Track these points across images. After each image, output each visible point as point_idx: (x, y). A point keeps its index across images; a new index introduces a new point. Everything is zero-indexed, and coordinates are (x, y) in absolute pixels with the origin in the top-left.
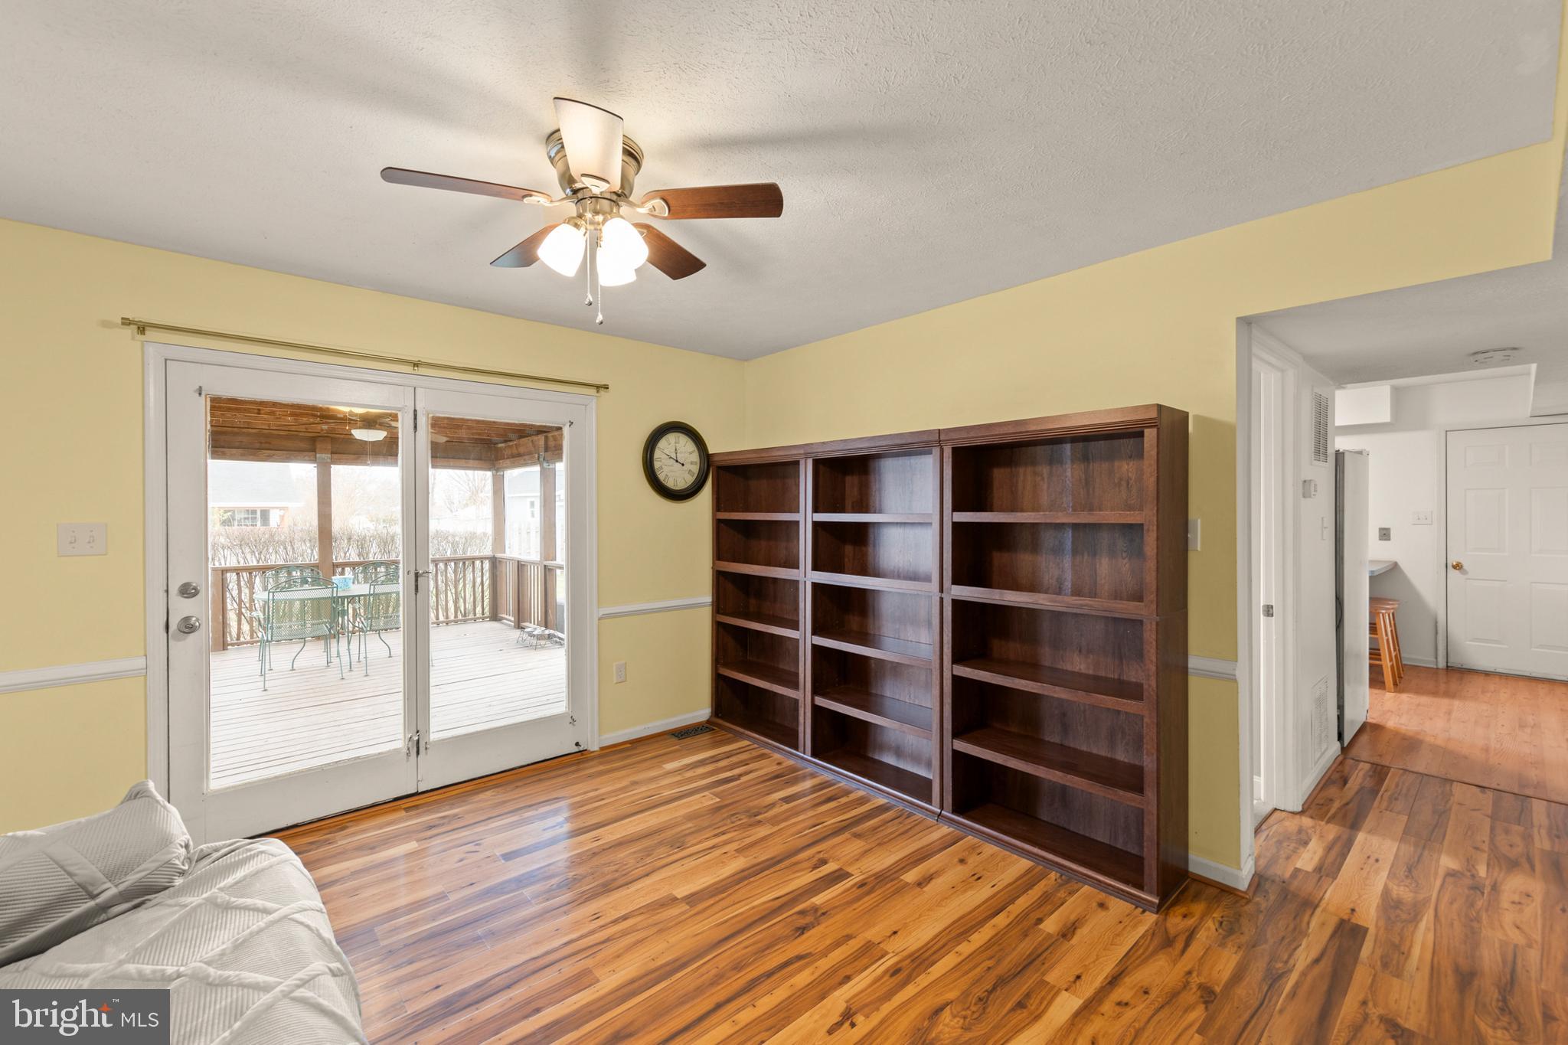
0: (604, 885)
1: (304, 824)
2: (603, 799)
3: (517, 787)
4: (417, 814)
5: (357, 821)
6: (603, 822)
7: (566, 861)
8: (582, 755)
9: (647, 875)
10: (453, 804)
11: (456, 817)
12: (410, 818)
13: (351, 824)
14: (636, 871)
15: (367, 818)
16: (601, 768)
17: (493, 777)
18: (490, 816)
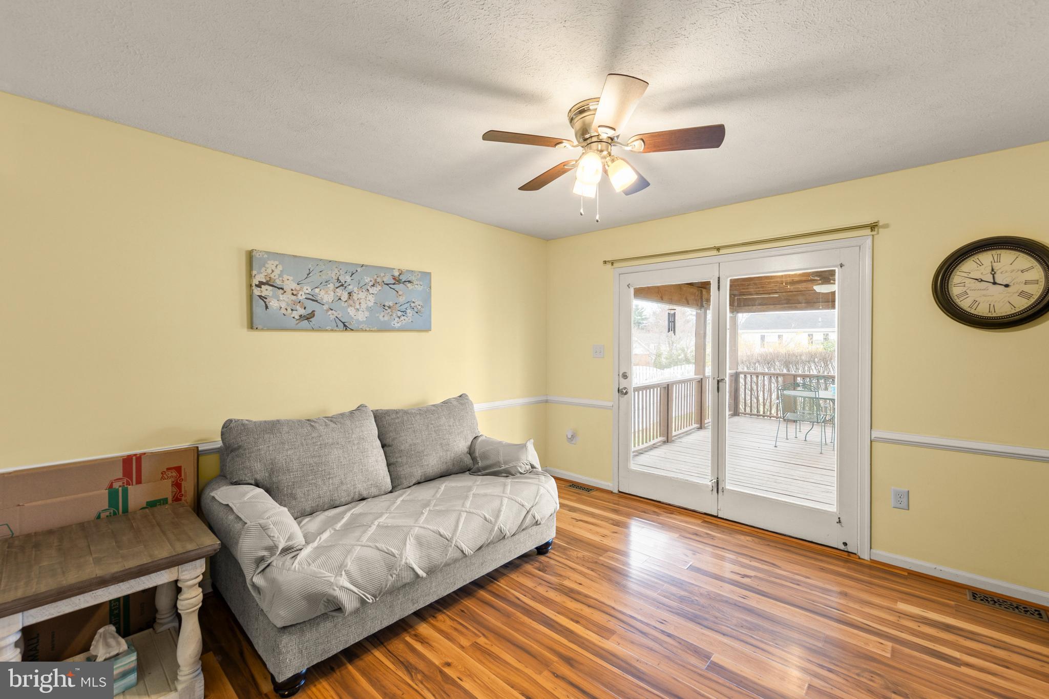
0: (696, 616)
1: (663, 503)
2: (798, 585)
3: (768, 545)
4: (703, 526)
5: (680, 513)
6: (768, 593)
7: (706, 592)
8: (849, 556)
9: (724, 635)
10: (723, 532)
11: (713, 538)
12: (702, 527)
13: (678, 514)
14: (725, 628)
15: (686, 515)
16: (844, 571)
17: (766, 532)
18: (725, 547)
